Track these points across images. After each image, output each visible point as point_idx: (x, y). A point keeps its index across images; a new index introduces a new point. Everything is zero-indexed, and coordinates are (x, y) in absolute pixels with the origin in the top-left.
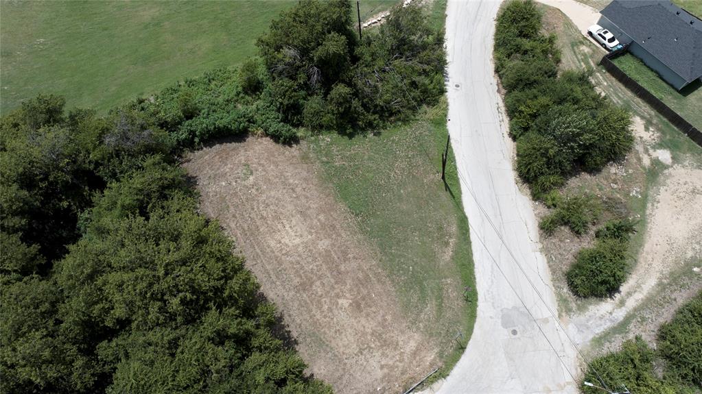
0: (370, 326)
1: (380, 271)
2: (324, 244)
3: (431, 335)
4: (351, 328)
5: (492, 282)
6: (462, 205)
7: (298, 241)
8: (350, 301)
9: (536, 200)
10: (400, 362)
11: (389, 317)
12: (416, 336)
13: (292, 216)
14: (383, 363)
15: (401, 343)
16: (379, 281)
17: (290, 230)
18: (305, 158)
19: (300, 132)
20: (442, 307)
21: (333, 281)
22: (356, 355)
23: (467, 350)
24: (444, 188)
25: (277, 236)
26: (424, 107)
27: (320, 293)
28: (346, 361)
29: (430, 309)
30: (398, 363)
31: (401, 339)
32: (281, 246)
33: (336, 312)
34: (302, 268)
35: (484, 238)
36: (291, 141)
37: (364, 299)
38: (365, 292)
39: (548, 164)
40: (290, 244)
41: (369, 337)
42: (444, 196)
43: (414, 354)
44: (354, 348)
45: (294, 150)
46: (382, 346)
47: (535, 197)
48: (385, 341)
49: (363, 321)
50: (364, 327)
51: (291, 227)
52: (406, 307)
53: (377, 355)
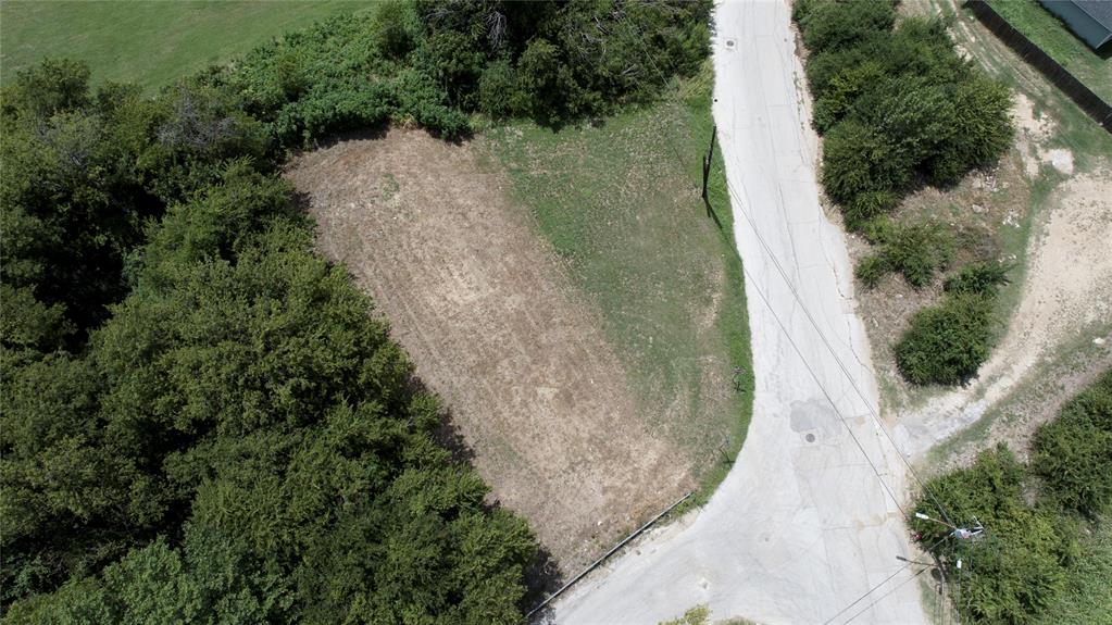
0: (586, 428)
1: (602, 343)
2: (514, 302)
3: (681, 442)
4: (557, 431)
5: (779, 360)
6: (734, 240)
7: (472, 297)
8: (556, 390)
9: (851, 232)
10: (634, 483)
11: (616, 415)
12: (658, 443)
13: (464, 258)
14: (606, 484)
15: (634, 454)
16: (600, 359)
17: (460, 280)
18: (482, 163)
19: (475, 121)
20: (700, 399)
21: (528, 359)
22: (564, 472)
23: (736, 466)
24: (706, 214)
25: (440, 290)
26: (676, 78)
27: (508, 378)
28: (550, 481)
29: (680, 402)
30: (629, 484)
31: (634, 448)
32: (446, 306)
33: (533, 407)
34: (480, 339)
35: (767, 291)
36: (460, 135)
37: (577, 387)
38: (578, 376)
39: (873, 172)
40: (461, 302)
41: (585, 445)
42: (706, 223)
43: (655, 470)
44: (562, 462)
45: (465, 151)
46: (604, 459)
47: (851, 226)
48: (610, 451)
49: (576, 421)
50: (577, 430)
51: (461, 275)
52: (643, 399)
53: (598, 471)
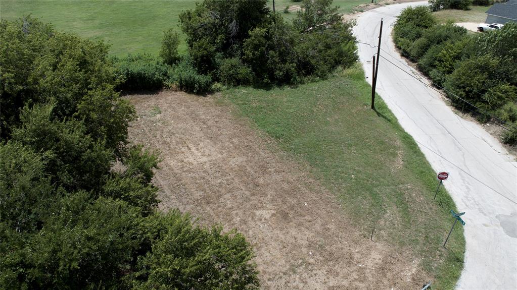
5: (467, 188)
6: (401, 128)
8: (273, 212)
9: (485, 123)
13: (201, 141)
17: (196, 152)
18: (218, 103)
19: (217, 85)
20: (409, 212)
24: (377, 115)
26: (340, 68)
37: (292, 209)
38: (294, 201)
41: (305, 250)
42: (379, 121)
45: (209, 98)
53: (321, 273)
